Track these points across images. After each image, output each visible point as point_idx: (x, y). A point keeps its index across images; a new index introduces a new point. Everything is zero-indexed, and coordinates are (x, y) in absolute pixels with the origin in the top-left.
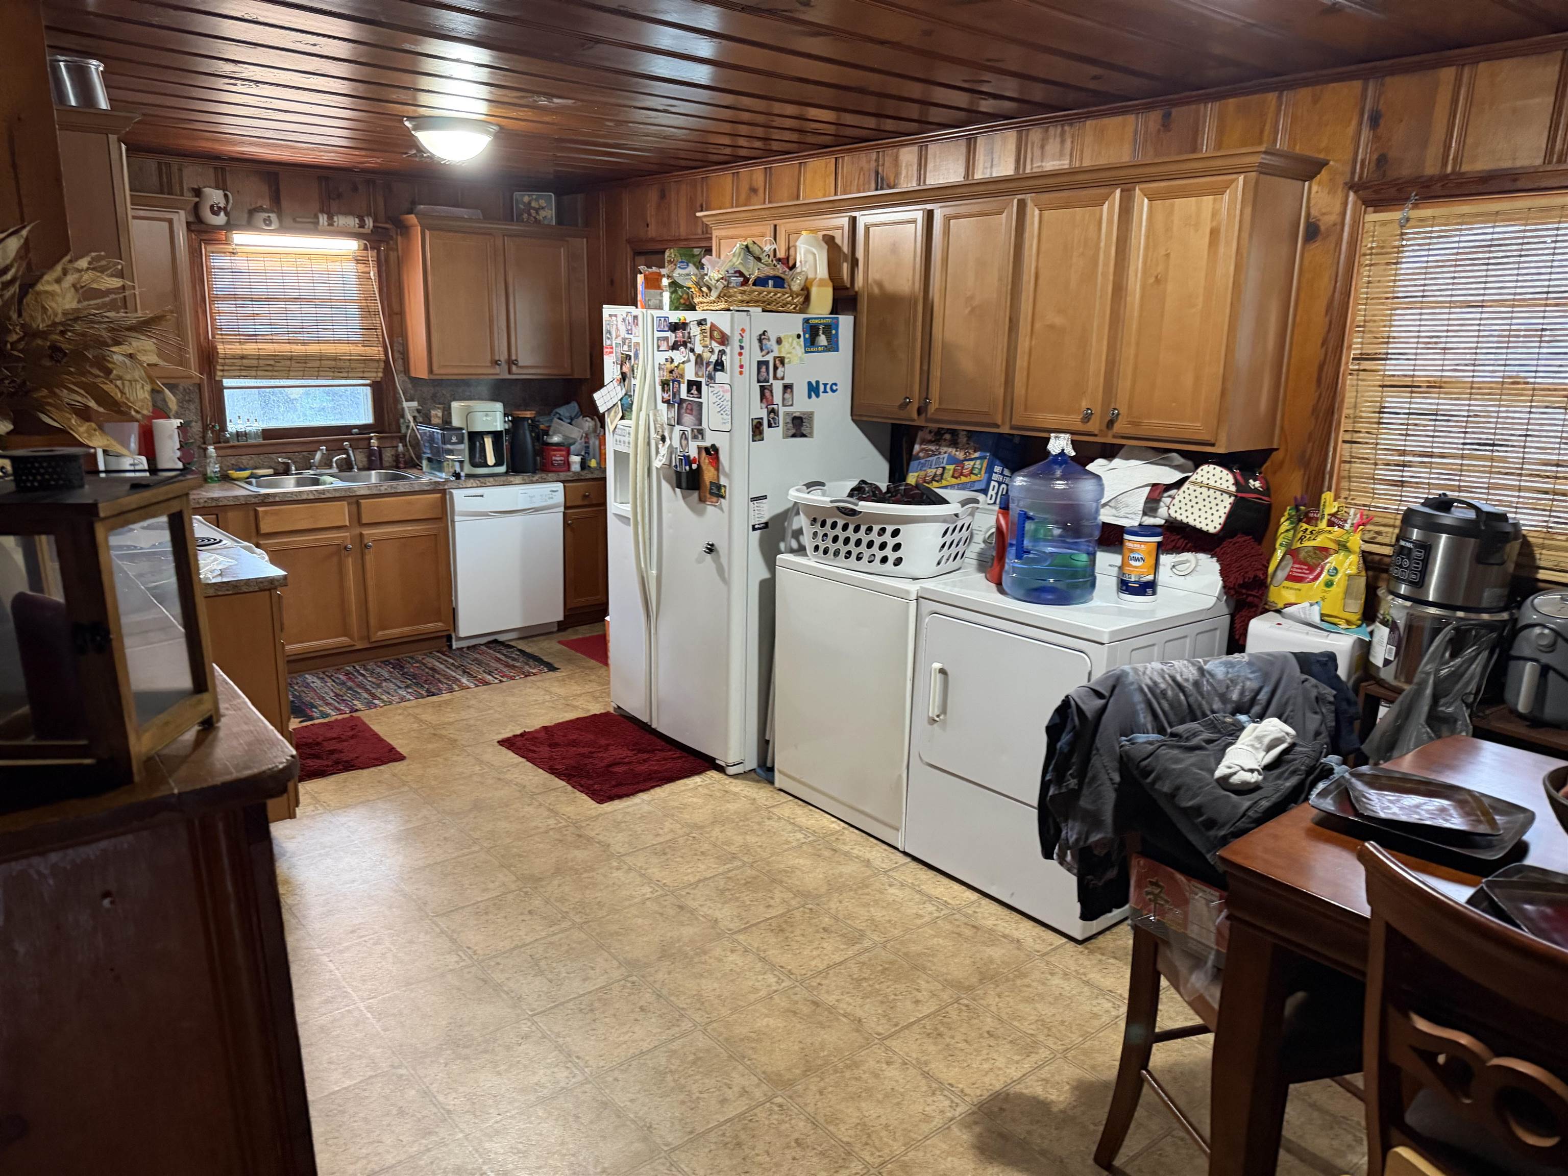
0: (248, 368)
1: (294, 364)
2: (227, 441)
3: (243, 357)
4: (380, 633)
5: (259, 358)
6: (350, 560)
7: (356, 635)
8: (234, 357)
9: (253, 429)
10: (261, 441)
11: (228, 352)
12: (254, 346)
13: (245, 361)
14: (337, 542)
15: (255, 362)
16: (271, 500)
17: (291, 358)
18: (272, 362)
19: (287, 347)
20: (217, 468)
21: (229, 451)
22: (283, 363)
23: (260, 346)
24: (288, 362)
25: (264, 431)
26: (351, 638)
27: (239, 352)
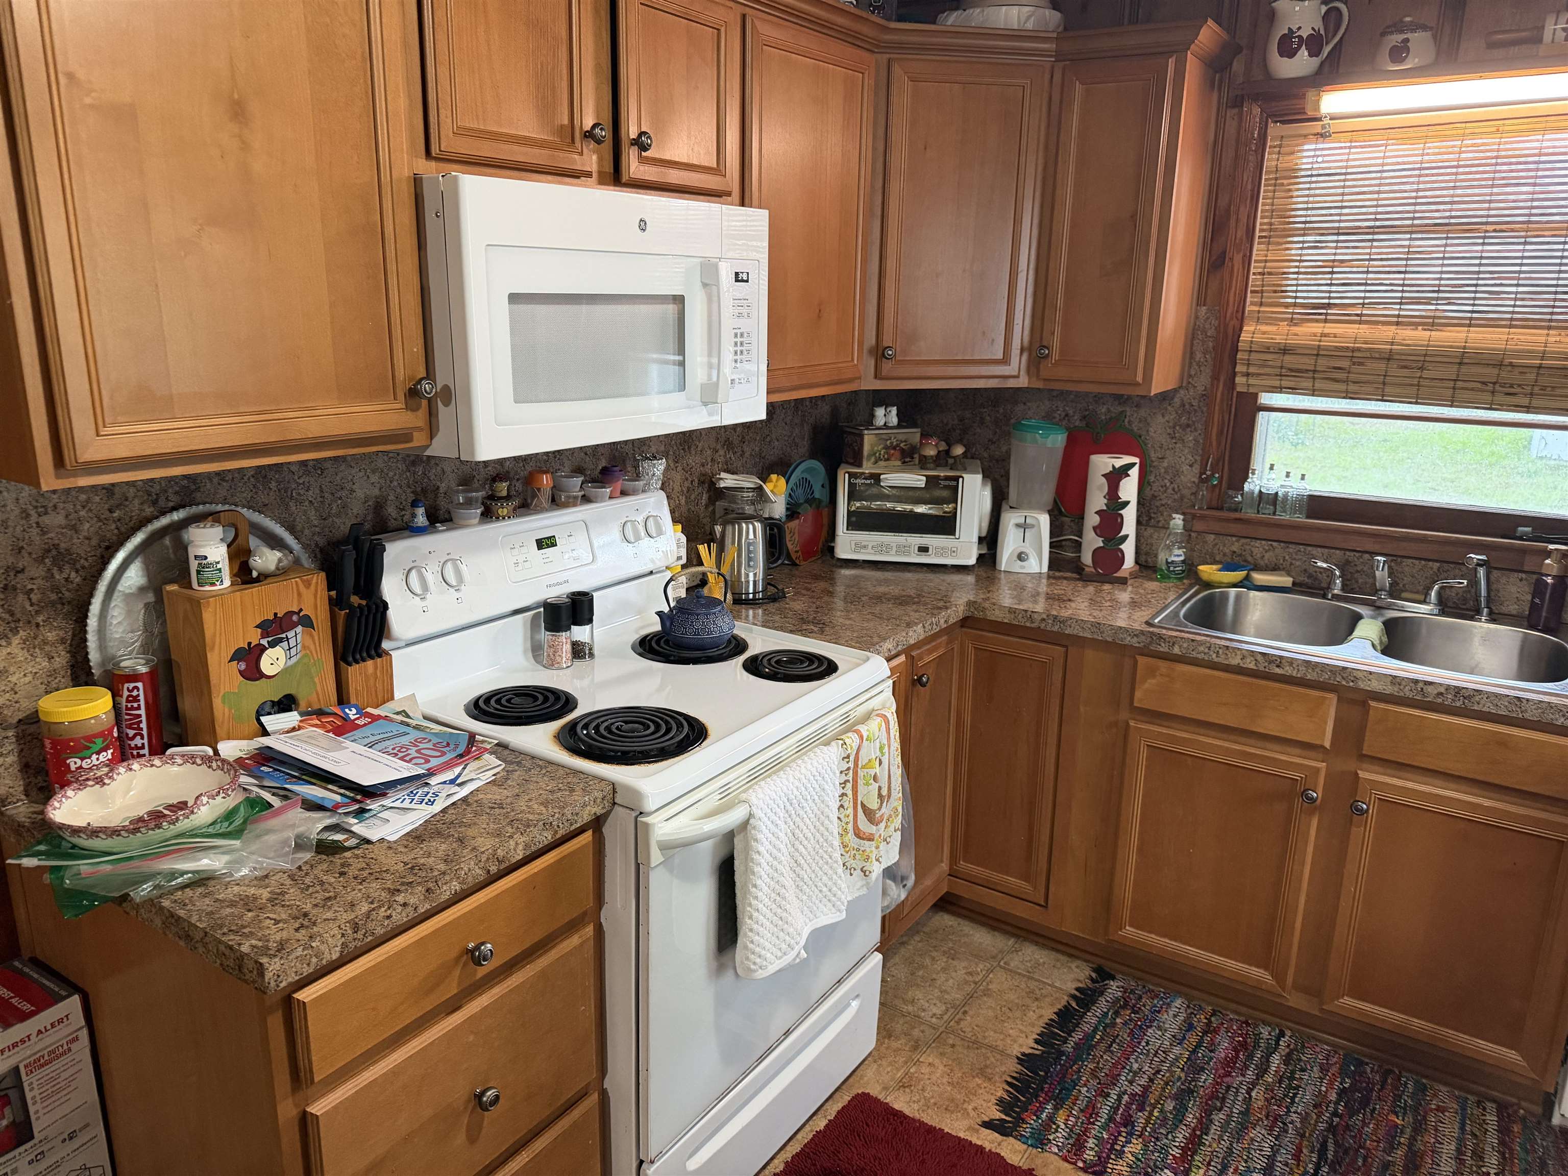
0: (1296, 372)
1: (1394, 369)
2: (1237, 508)
3: (1285, 350)
4: (1347, 1001)
5: (1318, 353)
6: (1315, 822)
7: (1290, 980)
8: (1267, 349)
9: (1292, 493)
10: (1300, 518)
11: (1258, 338)
12: (1317, 328)
13: (1287, 358)
14: (1296, 775)
15: (1308, 363)
16: (1163, 648)
17: (1389, 357)
18: (1345, 364)
19: (1389, 332)
20: (1178, 555)
21: (1234, 528)
22: (1371, 365)
23: (1330, 328)
24: (1382, 366)
25: (1312, 498)
26: (1279, 977)
27: (1279, 339)
